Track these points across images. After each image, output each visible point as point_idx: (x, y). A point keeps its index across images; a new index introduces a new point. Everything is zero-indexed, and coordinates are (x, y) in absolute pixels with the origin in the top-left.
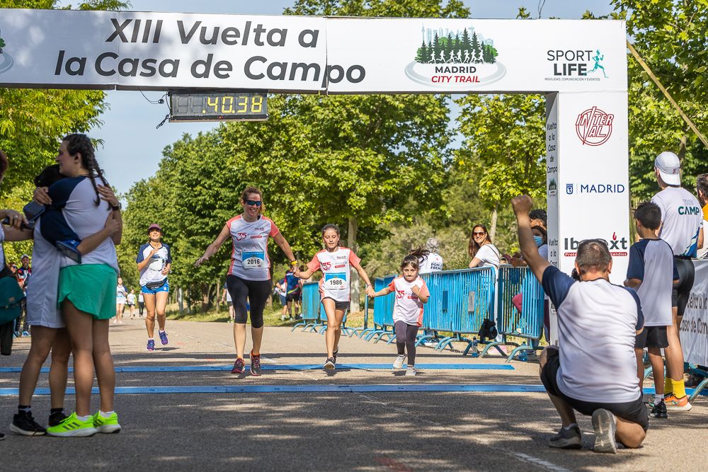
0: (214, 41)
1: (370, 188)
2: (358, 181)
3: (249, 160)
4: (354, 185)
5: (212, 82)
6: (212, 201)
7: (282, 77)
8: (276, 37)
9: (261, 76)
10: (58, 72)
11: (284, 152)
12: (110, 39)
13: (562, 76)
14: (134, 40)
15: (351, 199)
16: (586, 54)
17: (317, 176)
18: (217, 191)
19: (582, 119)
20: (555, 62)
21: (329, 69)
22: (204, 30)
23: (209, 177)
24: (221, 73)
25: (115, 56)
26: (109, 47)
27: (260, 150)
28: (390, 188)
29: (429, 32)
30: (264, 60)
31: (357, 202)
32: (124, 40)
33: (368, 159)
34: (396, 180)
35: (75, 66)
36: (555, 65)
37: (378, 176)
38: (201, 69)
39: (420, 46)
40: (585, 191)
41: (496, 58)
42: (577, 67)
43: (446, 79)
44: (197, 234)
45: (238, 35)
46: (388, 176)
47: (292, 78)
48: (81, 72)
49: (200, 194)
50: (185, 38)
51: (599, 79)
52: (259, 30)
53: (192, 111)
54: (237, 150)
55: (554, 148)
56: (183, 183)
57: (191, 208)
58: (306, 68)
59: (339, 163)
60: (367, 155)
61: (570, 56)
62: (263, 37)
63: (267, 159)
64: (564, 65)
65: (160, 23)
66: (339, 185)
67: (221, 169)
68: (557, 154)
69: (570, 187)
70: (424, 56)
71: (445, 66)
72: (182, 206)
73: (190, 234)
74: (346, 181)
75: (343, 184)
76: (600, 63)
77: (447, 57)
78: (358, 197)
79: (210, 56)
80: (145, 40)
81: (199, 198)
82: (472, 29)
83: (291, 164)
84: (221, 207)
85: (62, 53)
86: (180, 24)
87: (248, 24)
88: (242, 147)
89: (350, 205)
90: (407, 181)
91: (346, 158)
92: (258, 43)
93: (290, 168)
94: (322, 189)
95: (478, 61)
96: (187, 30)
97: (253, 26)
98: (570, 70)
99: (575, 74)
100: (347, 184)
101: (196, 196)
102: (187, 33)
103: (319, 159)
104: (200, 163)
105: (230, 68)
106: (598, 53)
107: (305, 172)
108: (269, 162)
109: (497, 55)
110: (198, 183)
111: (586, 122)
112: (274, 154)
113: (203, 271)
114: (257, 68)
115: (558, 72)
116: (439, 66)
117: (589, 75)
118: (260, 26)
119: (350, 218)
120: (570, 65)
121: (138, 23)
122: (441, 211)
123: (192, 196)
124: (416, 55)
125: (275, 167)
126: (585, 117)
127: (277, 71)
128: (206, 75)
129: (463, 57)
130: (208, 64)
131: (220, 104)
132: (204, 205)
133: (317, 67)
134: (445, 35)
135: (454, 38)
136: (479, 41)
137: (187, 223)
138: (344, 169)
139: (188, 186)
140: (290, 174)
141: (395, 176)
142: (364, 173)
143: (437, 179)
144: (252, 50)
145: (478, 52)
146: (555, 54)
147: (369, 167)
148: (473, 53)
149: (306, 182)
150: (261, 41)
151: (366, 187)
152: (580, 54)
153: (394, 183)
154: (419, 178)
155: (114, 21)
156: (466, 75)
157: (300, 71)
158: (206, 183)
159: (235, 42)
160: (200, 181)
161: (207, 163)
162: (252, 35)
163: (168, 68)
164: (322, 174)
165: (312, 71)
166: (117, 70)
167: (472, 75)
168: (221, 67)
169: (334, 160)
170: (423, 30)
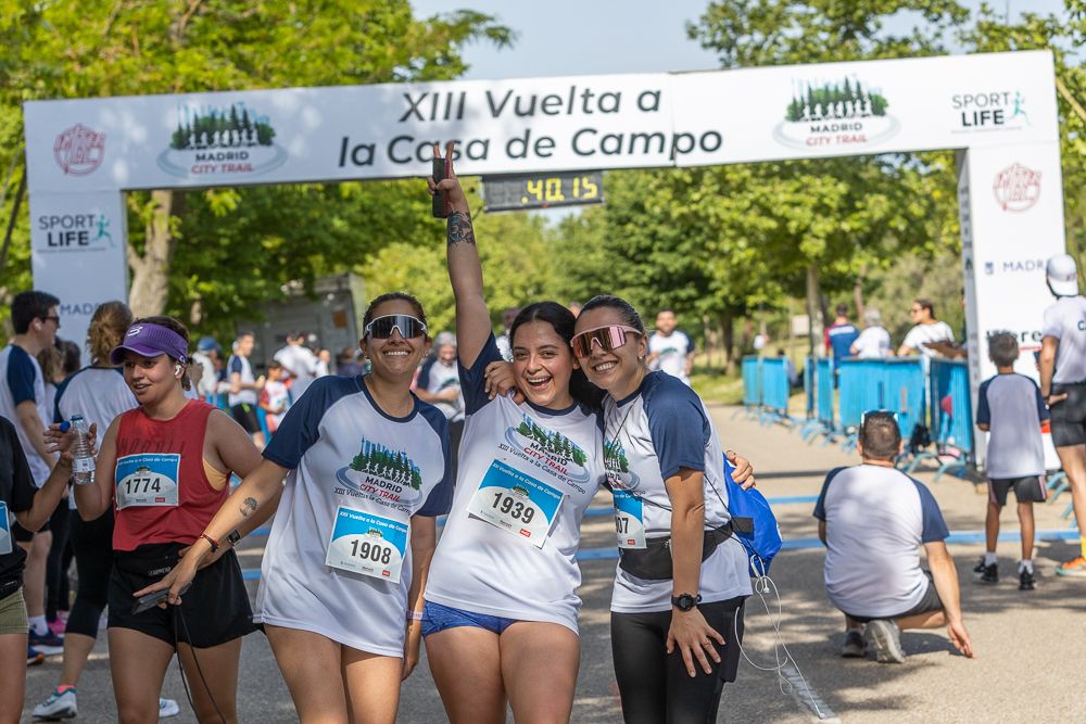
0: (531, 112)
1: (829, 228)
2: (813, 219)
3: (674, 198)
4: (808, 225)
5: (532, 163)
6: (646, 242)
7: (618, 151)
8: (609, 103)
9: (593, 152)
10: (342, 163)
11: (716, 188)
12: (404, 119)
13: (973, 127)
14: (433, 118)
15: (806, 243)
16: (1002, 97)
17: (761, 215)
18: (654, 229)
19: (1002, 180)
20: (963, 109)
21: (676, 138)
22: (518, 99)
24: (542, 151)
25: (410, 139)
26: (402, 130)
27: (687, 185)
28: (856, 225)
29: (801, 84)
30: (594, 132)
31: (813, 247)
32: (421, 118)
33: (824, 190)
34: (864, 214)
35: (363, 155)
36: (964, 115)
37: (841, 210)
38: (517, 148)
39: (790, 102)
40: (1009, 269)
41: (887, 110)
42: (991, 115)
43: (824, 141)
45: (560, 103)
46: (853, 210)
47: (631, 151)
48: (370, 162)
49: (632, 234)
50: (496, 113)
51: (1019, 128)
52: (587, 95)
53: (510, 200)
54: (659, 187)
55: (967, 218)
56: (610, 220)
57: (623, 253)
58: (648, 138)
59: (788, 197)
60: (823, 185)
61: (982, 101)
62: (593, 104)
63: (696, 196)
64: (975, 114)
65: (463, 95)
66: (789, 226)
68: (970, 224)
69: (989, 265)
70: (796, 113)
71: (821, 124)
72: (612, 249)
73: (624, 285)
74: (797, 220)
75: (794, 224)
76: (1022, 107)
77: (825, 113)
78: (815, 240)
79: (528, 132)
80: (447, 117)
81: (633, 239)
82: (854, 75)
83: (726, 202)
84: (661, 250)
85: (346, 141)
86: (489, 94)
87: (573, 89)
88: (665, 182)
89: (805, 251)
90: (878, 214)
91: (797, 191)
92: (586, 110)
93: (723, 209)
94: (769, 232)
95: (864, 116)
96: (498, 101)
97: (579, 92)
98: (983, 118)
99: (989, 123)
100: (800, 224)
102: (497, 106)
103: (763, 195)
105: (553, 145)
106: (1018, 94)
107: (745, 212)
108: (697, 202)
109: (887, 105)
110: (629, 220)
111: (1007, 183)
112: (703, 190)
114: (586, 143)
115: (968, 121)
116: (815, 124)
117: (1008, 123)
118: (587, 91)
119: (809, 266)
120: (982, 113)
121: (436, 96)
122: (927, 250)
124: (785, 113)
125: (705, 208)
126: (1005, 177)
127: (611, 145)
128: (524, 155)
129: (845, 111)
130: (525, 142)
131: (544, 190)
132: (638, 248)
133: (662, 136)
134: (821, 86)
135: (832, 89)
136: (865, 91)
137: (619, 272)
138: (794, 205)
140: (725, 216)
141: (864, 209)
142: (821, 209)
143: (916, 210)
144: (579, 120)
145: (863, 103)
146: (962, 100)
147: (826, 201)
148: (858, 105)
149: (746, 225)
150: (589, 107)
151: (824, 226)
152: (995, 97)
153: (862, 218)
154: (893, 211)
155: (407, 96)
156: (850, 133)
157: (640, 142)
158: (638, 219)
159: (557, 113)
160: (632, 218)
162: (578, 102)
163: (477, 150)
164: (766, 212)
165: (655, 142)
166: (414, 156)
167: (857, 134)
168: (543, 143)
169: (781, 193)
170: (793, 82)
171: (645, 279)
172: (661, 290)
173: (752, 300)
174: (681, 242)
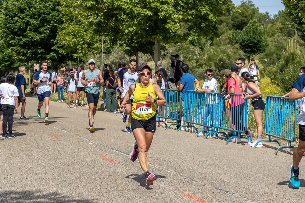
4: (171, 15)
6: (23, 26)
15: (169, 24)
17: (142, 8)
18: (28, 20)
23: (23, 13)
31: (173, 27)
44: (14, 46)
56: (6, 15)
66: (159, 14)
67: (30, 8)
74: (165, 11)
75: (163, 13)
78: (173, 23)
81: (18, 24)
84: (30, 30)
89: (168, 29)
100: (166, 14)
101: (14, 23)
104: (17, 4)
110: (16, 15)
113: (3, 65)
123: (11, 23)
132: (19, 28)
139: (9, 17)
149: (136, 12)
158: (20, 15)
160: (17, 15)
161: (22, 4)
171: (22, 43)
172: (28, 49)
173: (75, 56)
174: (40, 27)
